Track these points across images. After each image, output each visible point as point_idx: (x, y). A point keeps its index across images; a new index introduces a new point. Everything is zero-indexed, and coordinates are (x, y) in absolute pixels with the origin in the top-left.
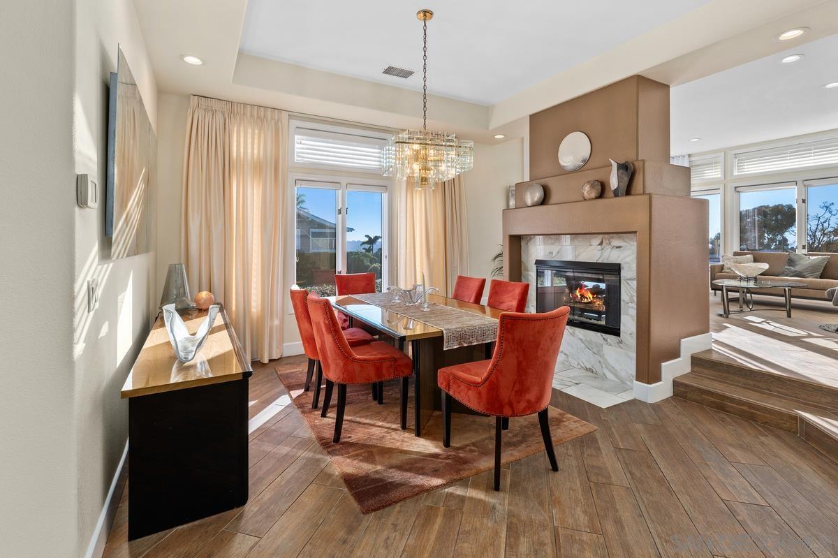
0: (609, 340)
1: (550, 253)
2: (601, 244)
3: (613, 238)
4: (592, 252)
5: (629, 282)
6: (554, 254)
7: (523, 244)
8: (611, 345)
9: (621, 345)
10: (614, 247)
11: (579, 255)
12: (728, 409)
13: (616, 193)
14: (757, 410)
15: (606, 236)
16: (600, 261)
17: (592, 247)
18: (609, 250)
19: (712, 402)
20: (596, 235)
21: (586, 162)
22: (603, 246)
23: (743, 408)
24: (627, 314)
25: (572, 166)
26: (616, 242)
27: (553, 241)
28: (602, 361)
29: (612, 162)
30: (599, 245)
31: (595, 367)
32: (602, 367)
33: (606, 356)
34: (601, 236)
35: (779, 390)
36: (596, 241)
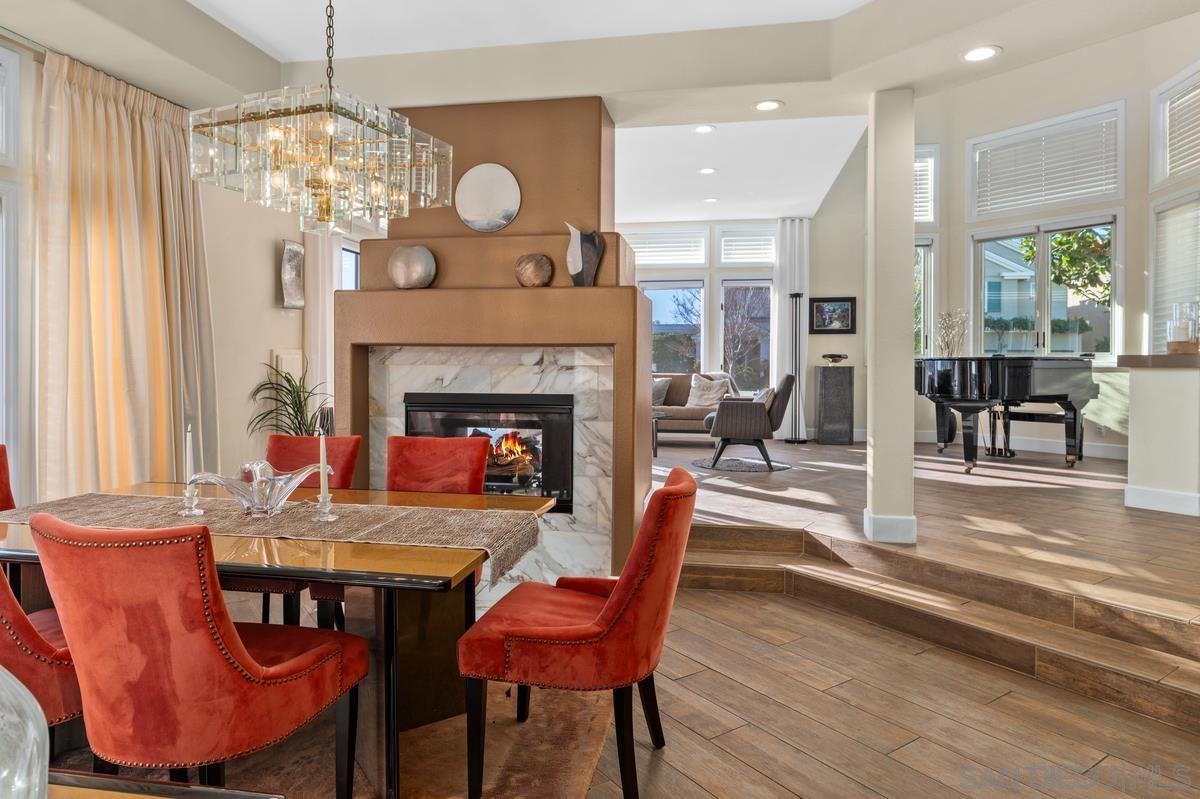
0: (553, 522)
1: (437, 379)
2: (540, 362)
3: (560, 352)
4: (520, 378)
5: (587, 423)
6: (446, 382)
7: (373, 361)
8: (557, 529)
9: (574, 526)
10: (562, 367)
11: (498, 382)
12: (712, 584)
13: (578, 281)
14: (745, 576)
15: (550, 349)
16: (538, 392)
17: (523, 369)
18: (554, 373)
19: (694, 580)
20: (532, 348)
21: (509, 218)
22: (543, 367)
23: (729, 577)
24: (585, 476)
25: (486, 222)
26: (564, 360)
27: (443, 358)
28: (540, 558)
29: (572, 229)
30: (537, 364)
31: (528, 572)
32: (541, 568)
33: (548, 549)
34: (541, 349)
35: (748, 545)
36: (531, 357)
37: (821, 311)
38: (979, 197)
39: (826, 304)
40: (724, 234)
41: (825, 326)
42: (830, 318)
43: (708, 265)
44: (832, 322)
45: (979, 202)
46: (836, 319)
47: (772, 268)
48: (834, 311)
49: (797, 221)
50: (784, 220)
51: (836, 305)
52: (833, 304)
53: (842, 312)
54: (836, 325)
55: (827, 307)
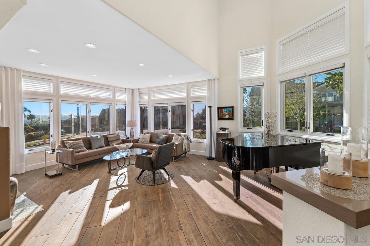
37: (222, 112)
38: (282, 64)
39: (223, 109)
40: (192, 86)
41: (224, 117)
42: (225, 114)
43: (187, 97)
44: (225, 116)
45: (282, 66)
46: (227, 114)
47: (206, 97)
48: (226, 112)
49: (213, 80)
50: (209, 80)
51: (227, 109)
52: (226, 109)
53: (229, 112)
54: (227, 117)
55: (224, 110)
